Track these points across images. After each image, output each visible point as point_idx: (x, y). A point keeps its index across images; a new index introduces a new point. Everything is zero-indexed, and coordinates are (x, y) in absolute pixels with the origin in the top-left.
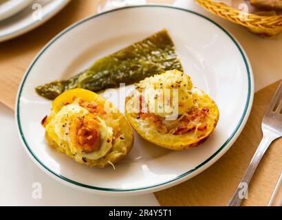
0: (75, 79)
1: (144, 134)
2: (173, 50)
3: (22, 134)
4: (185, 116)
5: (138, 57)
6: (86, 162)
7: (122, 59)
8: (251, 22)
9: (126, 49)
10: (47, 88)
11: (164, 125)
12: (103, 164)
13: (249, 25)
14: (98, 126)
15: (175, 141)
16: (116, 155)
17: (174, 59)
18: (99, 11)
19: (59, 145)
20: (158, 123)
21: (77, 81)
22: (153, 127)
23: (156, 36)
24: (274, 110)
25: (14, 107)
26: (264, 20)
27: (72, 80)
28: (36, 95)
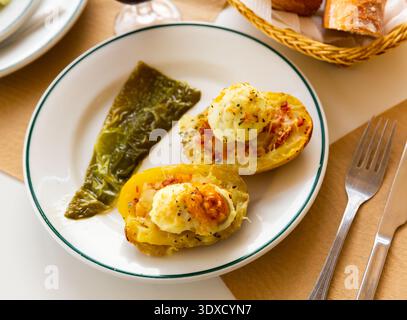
13: (324, 58)
24: (359, 165)
26: (343, 52)
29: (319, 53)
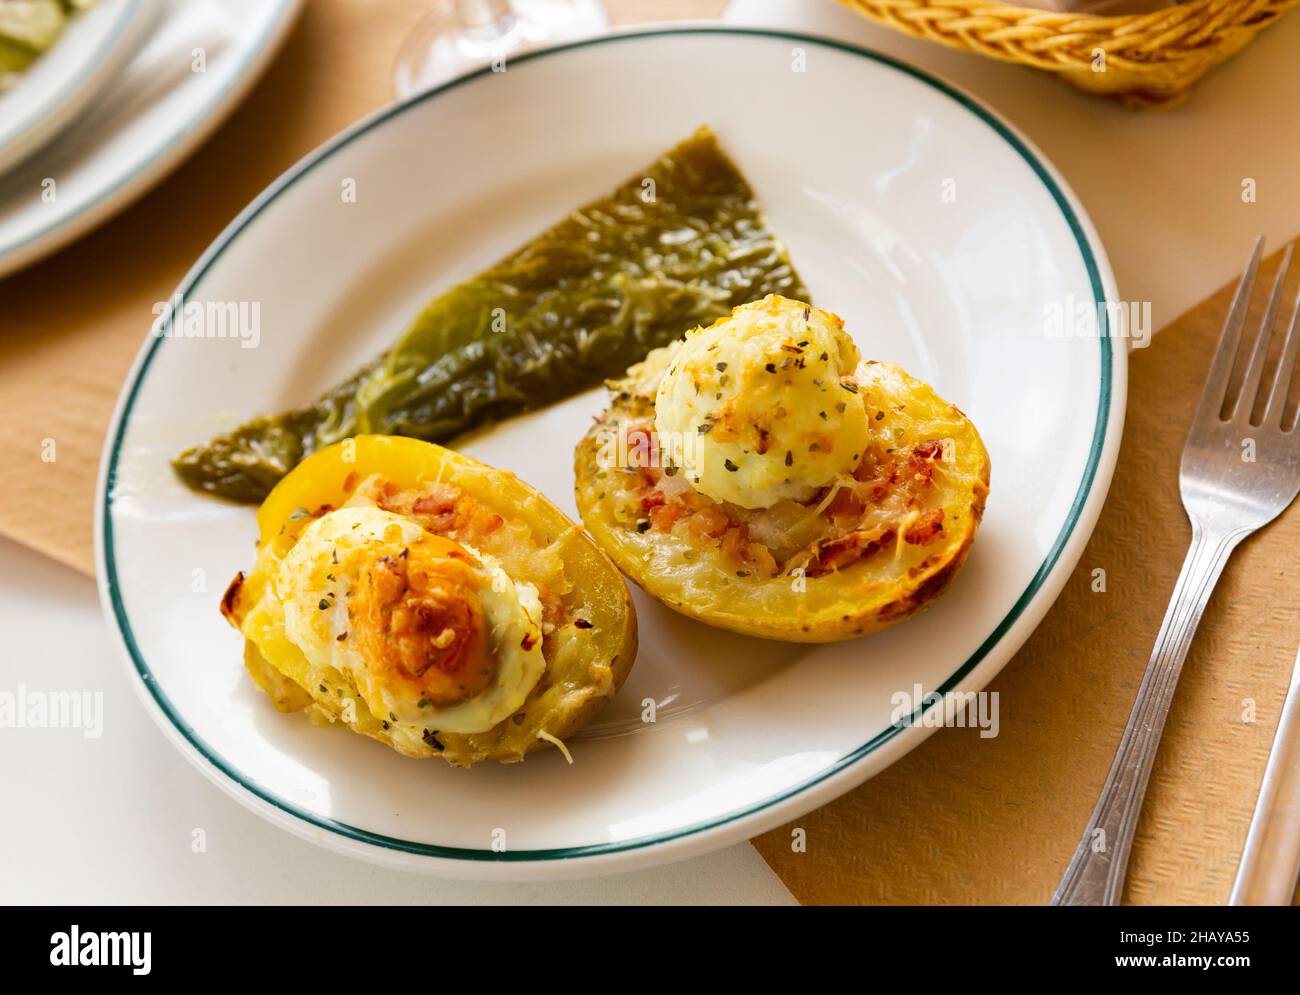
0: (343, 402)
1: (678, 590)
2: (753, 217)
3: (141, 668)
4: (844, 492)
5: (604, 267)
6: (439, 746)
7: (534, 284)
8: (1071, 50)
9: (545, 237)
10: (225, 457)
11: (761, 541)
12: (517, 748)
14: (474, 585)
15: (815, 603)
16: (570, 698)
17: (766, 253)
18: (407, 91)
19: (315, 692)
20: (733, 535)
21: (350, 407)
22: (710, 560)
23: (669, 163)
24: (1225, 413)
25: (91, 557)
26: (1124, 31)
27: (329, 405)
28: (179, 491)
29: (1043, 45)
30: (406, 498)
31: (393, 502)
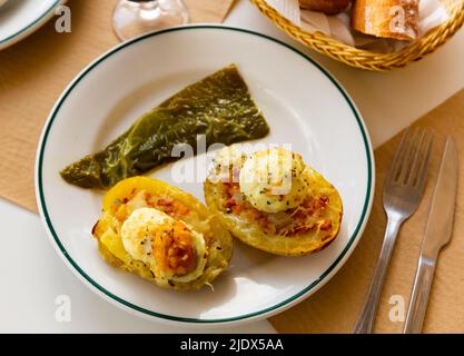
1: (245, 237)
2: (248, 97)
4: (300, 211)
5: (201, 110)
6: (173, 285)
10: (79, 172)
11: (271, 222)
12: (198, 287)
13: (358, 65)
15: (292, 247)
16: (215, 272)
19: (128, 263)
20: (262, 220)
21: (118, 154)
26: (378, 58)
29: (352, 59)
30: (154, 199)
31: (151, 201)
